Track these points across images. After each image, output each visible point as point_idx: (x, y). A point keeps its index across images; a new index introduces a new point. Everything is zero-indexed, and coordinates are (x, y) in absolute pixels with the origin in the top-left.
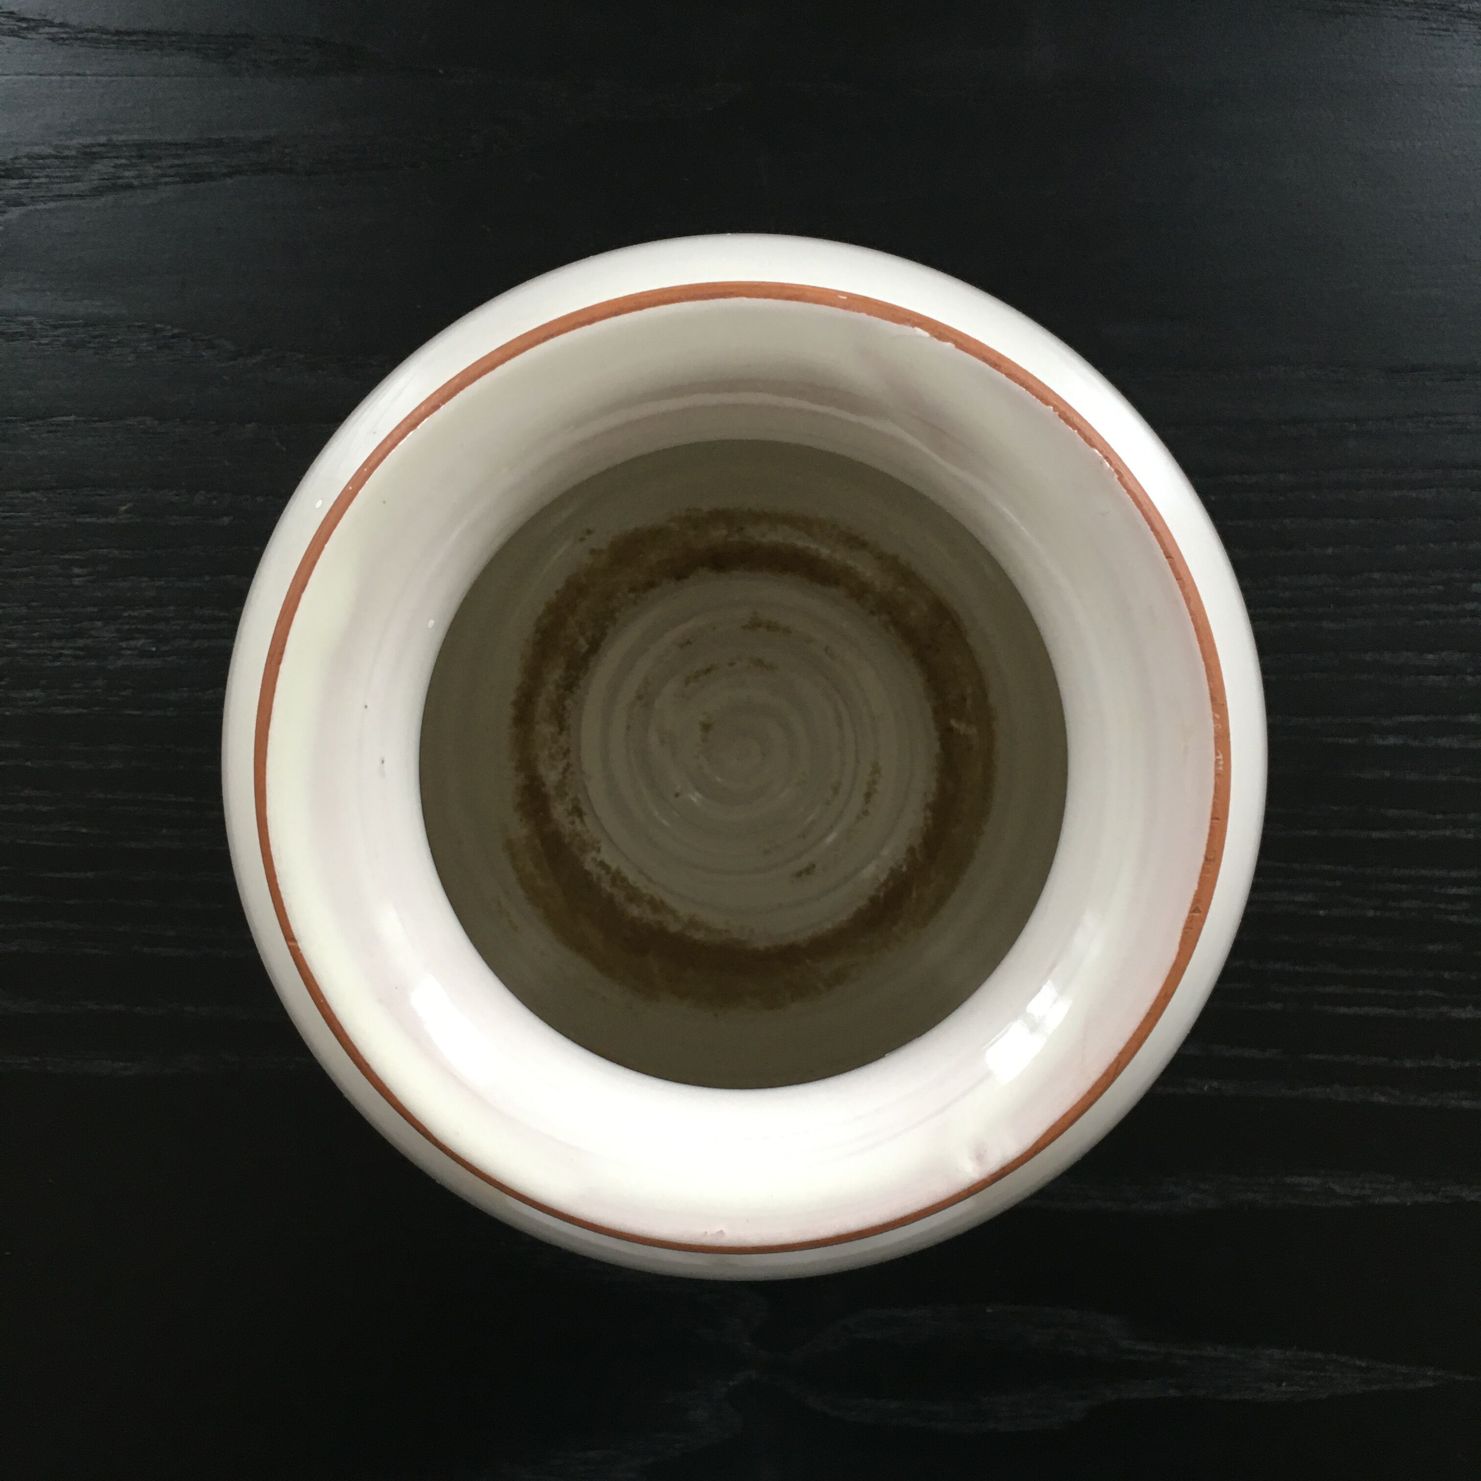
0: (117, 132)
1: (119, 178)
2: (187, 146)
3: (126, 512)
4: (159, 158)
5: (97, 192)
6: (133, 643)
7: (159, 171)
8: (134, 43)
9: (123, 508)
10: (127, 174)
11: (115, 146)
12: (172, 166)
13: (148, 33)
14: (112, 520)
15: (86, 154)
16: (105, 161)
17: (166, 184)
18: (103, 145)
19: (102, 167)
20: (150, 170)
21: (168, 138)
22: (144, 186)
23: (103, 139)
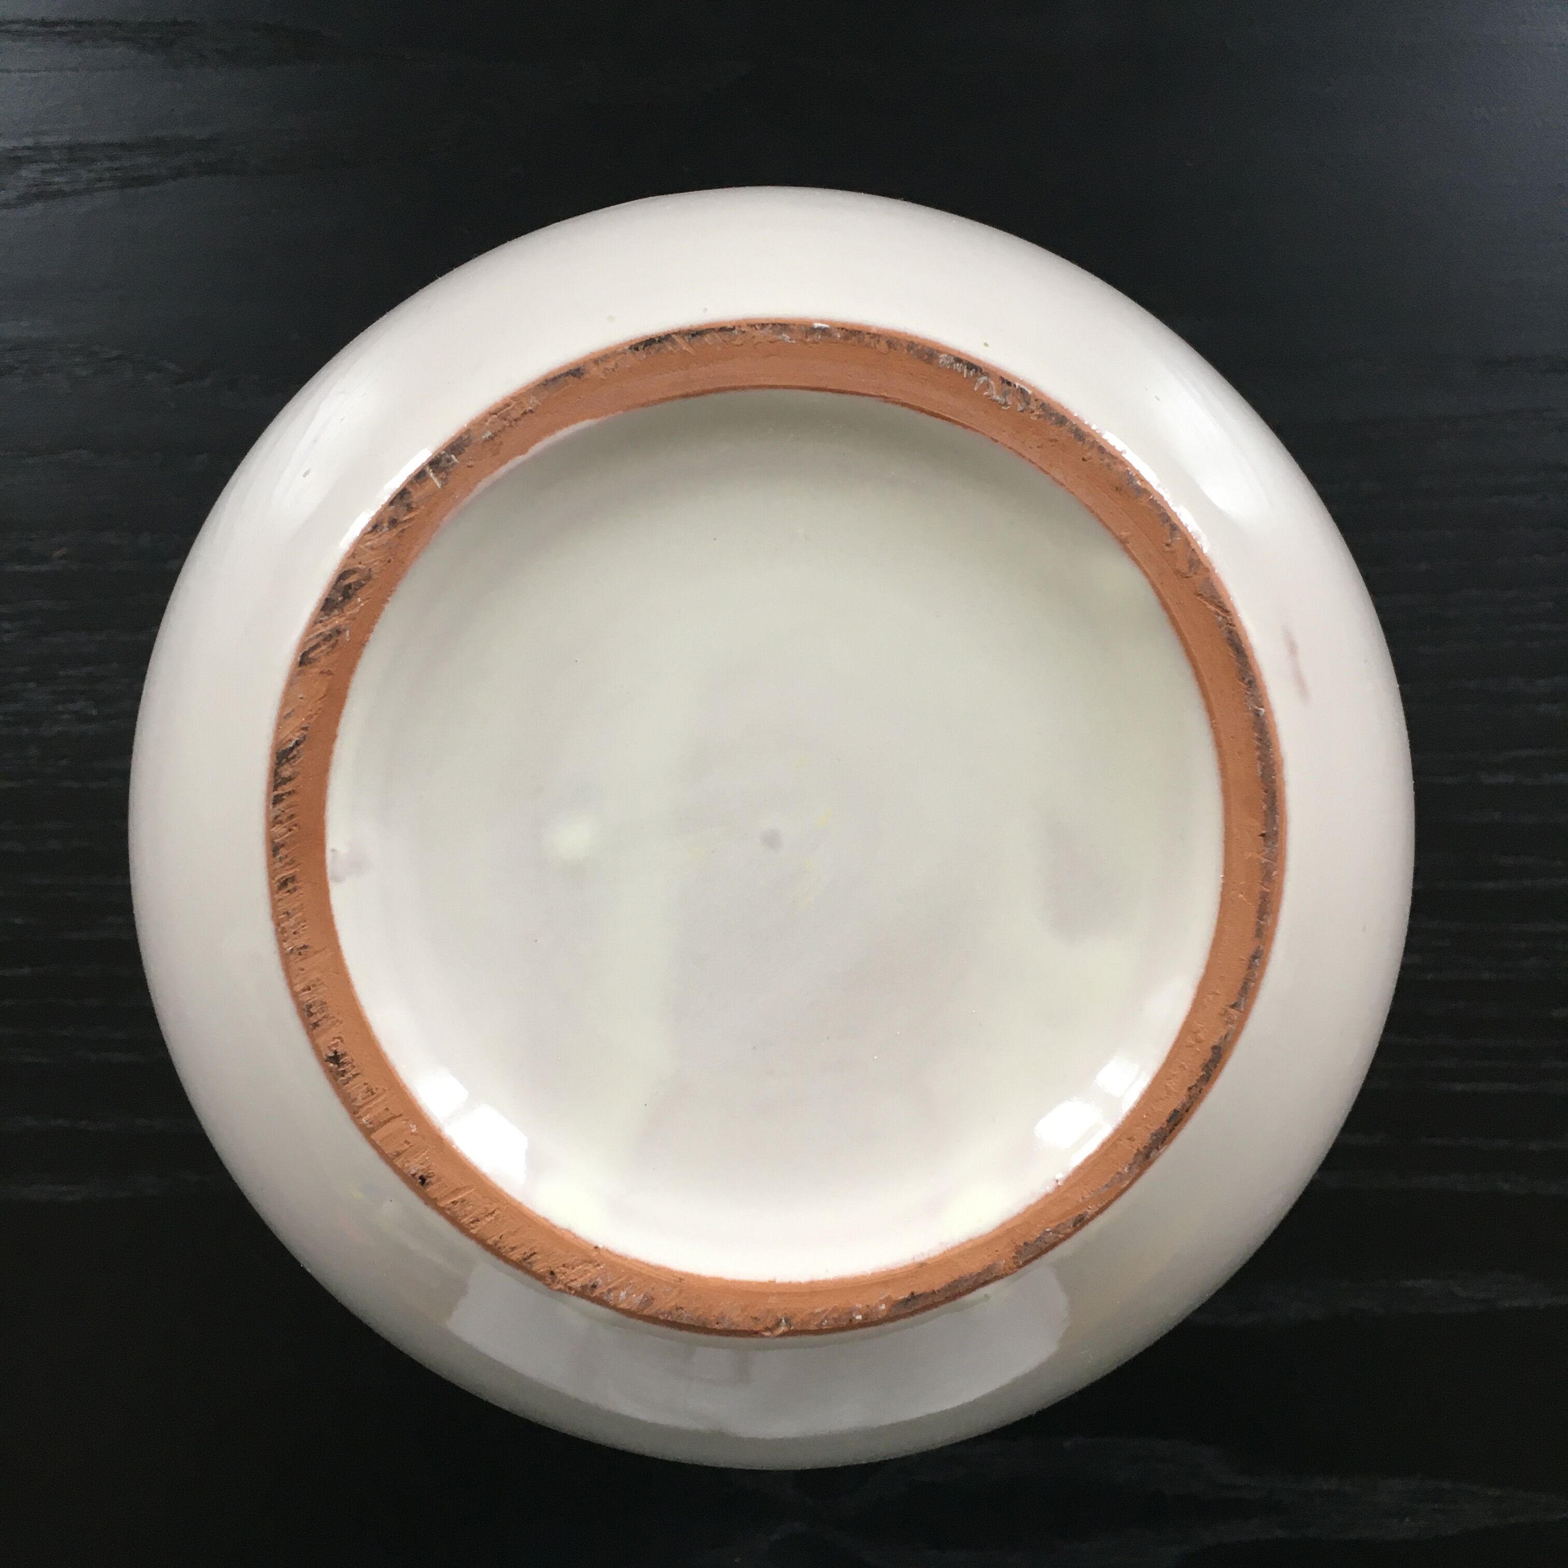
0: (43, 133)
1: (50, 184)
2: (123, 146)
3: (63, 557)
4: (94, 161)
5: (24, 200)
6: (71, 707)
7: (93, 175)
8: (61, 34)
9: (58, 553)
10: (57, 179)
11: (46, 149)
12: (108, 169)
13: (79, 24)
14: (44, 568)
15: (10, 158)
16: (33, 166)
17: (102, 189)
18: (29, 148)
19: (29, 173)
20: (84, 175)
21: (102, 139)
22: (76, 193)
23: (29, 142)
